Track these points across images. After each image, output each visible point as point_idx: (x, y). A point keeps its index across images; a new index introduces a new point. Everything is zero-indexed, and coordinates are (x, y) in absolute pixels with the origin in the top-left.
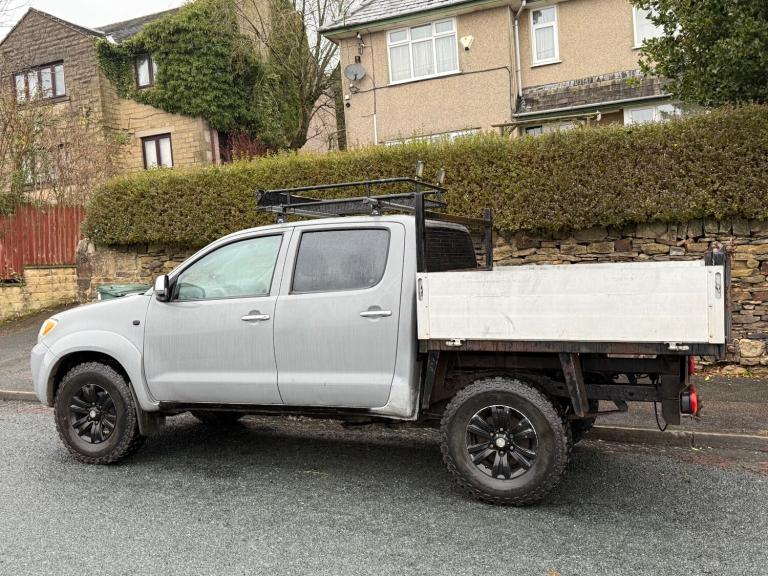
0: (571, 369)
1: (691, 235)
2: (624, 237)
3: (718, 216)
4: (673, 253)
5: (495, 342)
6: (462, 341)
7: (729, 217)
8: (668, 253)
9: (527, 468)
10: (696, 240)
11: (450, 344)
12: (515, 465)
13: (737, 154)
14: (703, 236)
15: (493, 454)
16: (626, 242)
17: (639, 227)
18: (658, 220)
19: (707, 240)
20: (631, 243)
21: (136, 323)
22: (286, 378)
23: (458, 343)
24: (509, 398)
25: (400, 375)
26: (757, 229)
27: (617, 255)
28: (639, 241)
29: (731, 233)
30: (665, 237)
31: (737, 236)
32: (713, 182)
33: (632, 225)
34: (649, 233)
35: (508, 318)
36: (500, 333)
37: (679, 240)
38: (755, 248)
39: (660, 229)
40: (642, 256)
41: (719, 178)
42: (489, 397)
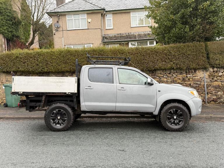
1: (168, 72)
3: (175, 68)
4: (164, 77)
7: (177, 69)
8: (163, 77)
10: (169, 74)
13: (179, 55)
16: (154, 74)
17: (157, 71)
18: (161, 69)
19: (172, 74)
20: (155, 74)
26: (182, 71)
27: (152, 77)
28: (157, 74)
29: (177, 72)
30: (162, 73)
31: (178, 73)
32: (174, 61)
33: (155, 70)
34: (159, 72)
37: (165, 74)
38: (182, 76)
39: (161, 71)
40: (157, 77)
41: (175, 60)
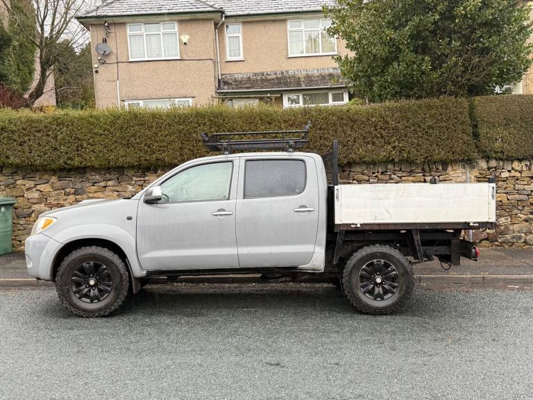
0: (417, 238)
1: (380, 170)
2: (344, 171)
3: (397, 160)
4: (371, 180)
5: (379, 225)
6: (361, 225)
7: (401, 161)
8: (368, 180)
9: (393, 293)
10: (382, 173)
11: (353, 226)
12: (386, 292)
13: (406, 127)
14: (386, 172)
15: (373, 288)
16: (346, 173)
17: (353, 165)
18: (364, 162)
19: (389, 173)
20: (349, 174)
21: (130, 218)
22: (244, 250)
23: (359, 226)
24: (384, 256)
25: (319, 245)
26: (414, 168)
27: (341, 181)
28: (354, 173)
29: (400, 170)
30: (366, 171)
31: (403, 172)
32: (394, 142)
33: (350, 164)
34: (358, 169)
35: (387, 211)
36: (383, 219)
37: (374, 173)
38: (413, 178)
39: (364, 167)
40: (355, 182)
41: (397, 139)
42: (373, 256)
